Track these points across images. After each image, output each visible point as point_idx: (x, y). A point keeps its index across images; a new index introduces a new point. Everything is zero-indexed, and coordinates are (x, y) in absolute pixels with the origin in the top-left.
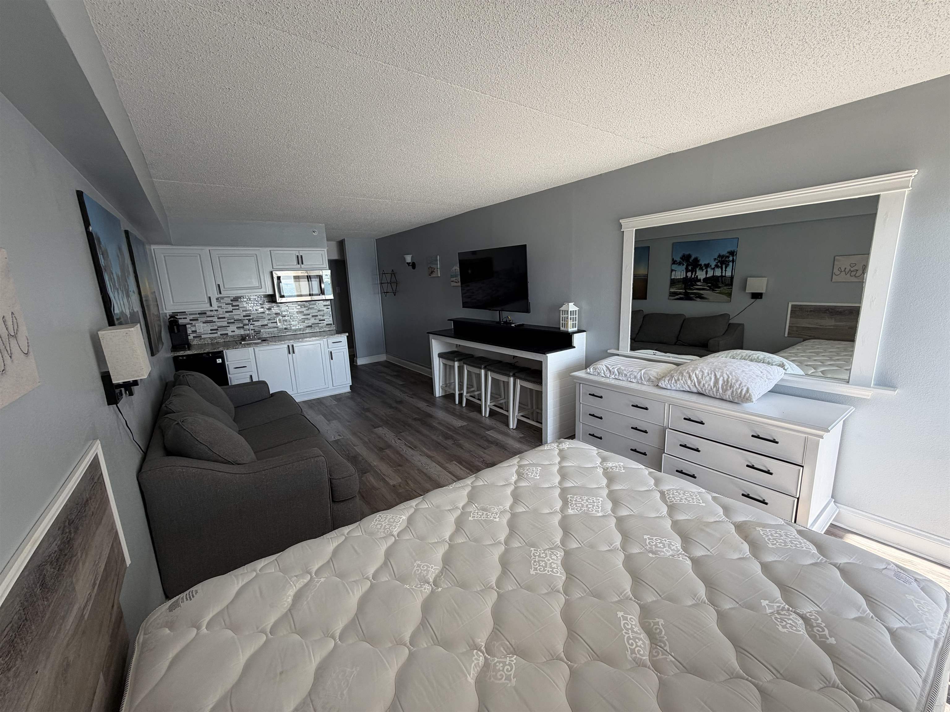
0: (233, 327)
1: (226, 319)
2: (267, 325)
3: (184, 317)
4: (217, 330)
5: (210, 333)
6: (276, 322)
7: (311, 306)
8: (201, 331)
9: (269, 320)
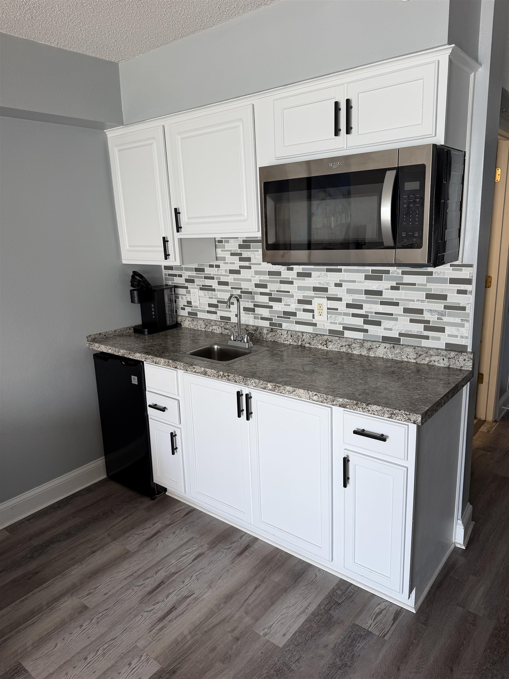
1: (228, 288)
2: (294, 314)
4: (216, 306)
5: (209, 312)
6: (312, 311)
7: (408, 279)
8: (197, 304)
9: (300, 302)
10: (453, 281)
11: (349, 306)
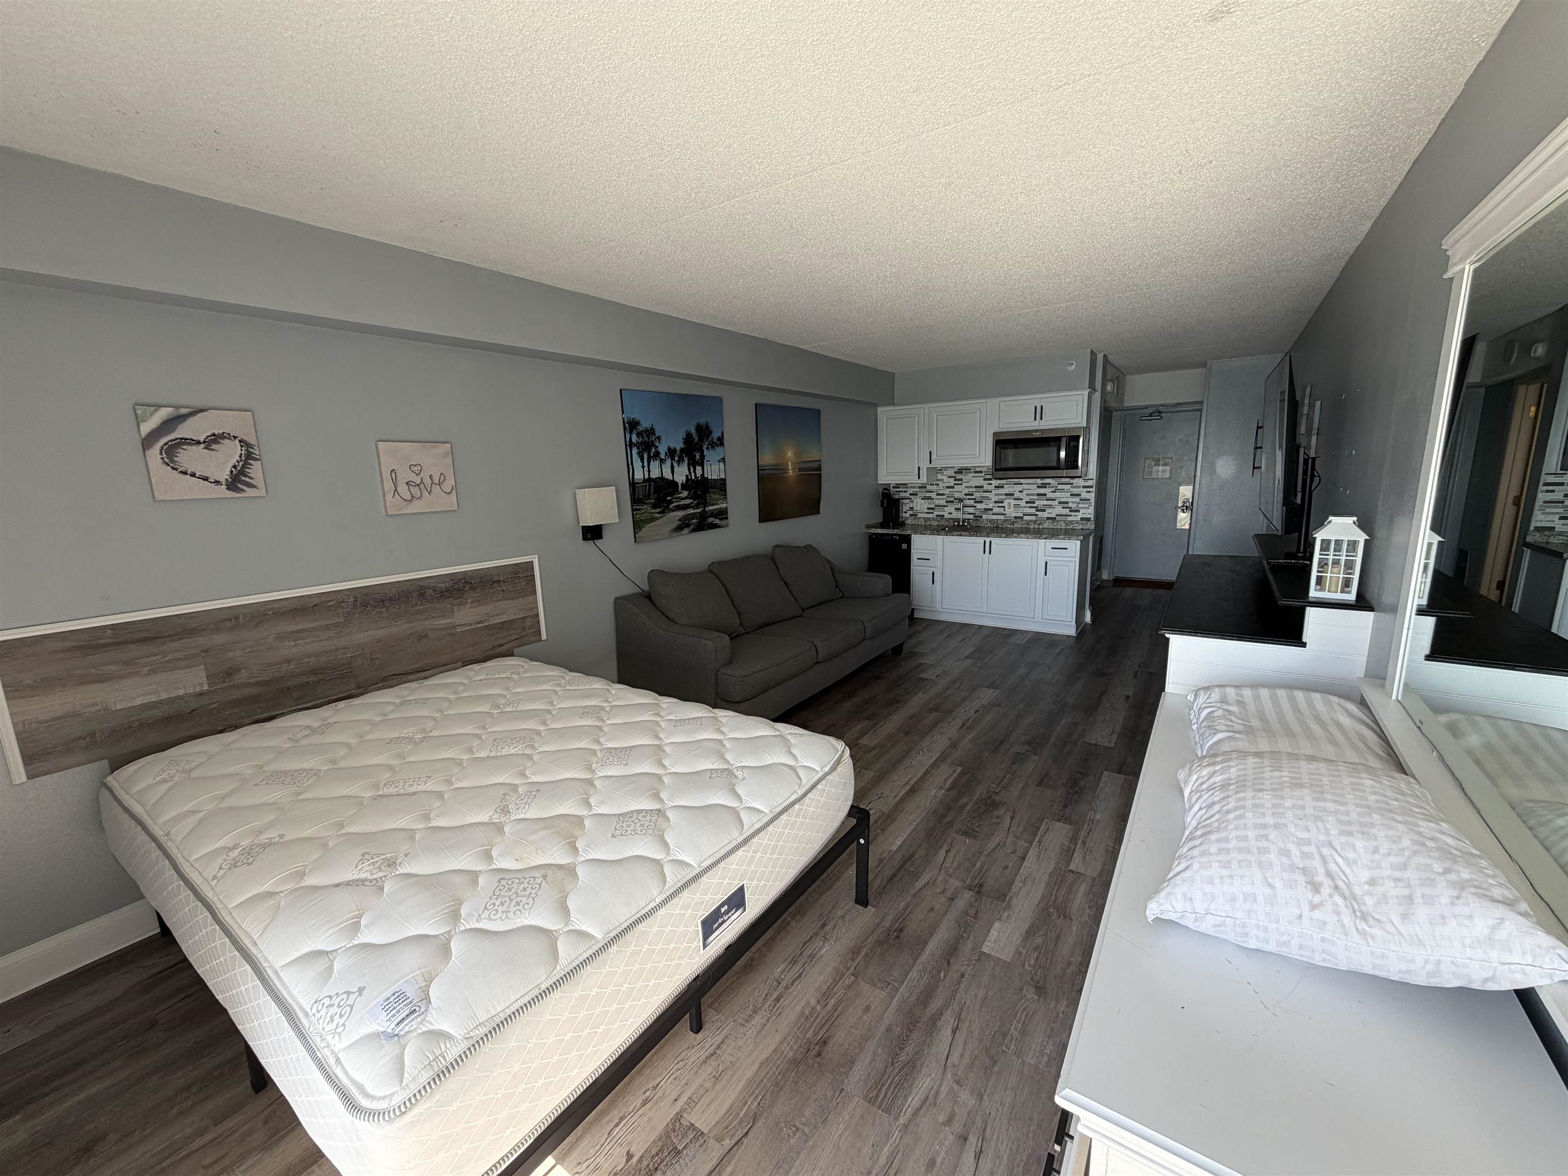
0: (951, 508)
1: (945, 497)
2: (991, 510)
3: (905, 490)
4: (933, 509)
5: (927, 513)
6: (1004, 507)
7: (1060, 487)
8: (918, 508)
9: (996, 502)
10: (1084, 487)
11: (1027, 502)
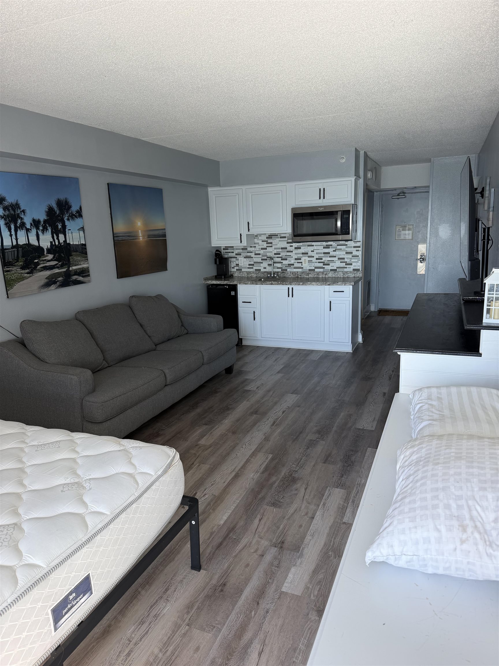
0: (265, 264)
1: (261, 256)
2: (293, 265)
3: (232, 251)
4: (253, 265)
5: (248, 268)
6: (302, 262)
7: (339, 247)
8: (242, 265)
9: (296, 259)
10: (354, 247)
11: (317, 259)
